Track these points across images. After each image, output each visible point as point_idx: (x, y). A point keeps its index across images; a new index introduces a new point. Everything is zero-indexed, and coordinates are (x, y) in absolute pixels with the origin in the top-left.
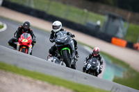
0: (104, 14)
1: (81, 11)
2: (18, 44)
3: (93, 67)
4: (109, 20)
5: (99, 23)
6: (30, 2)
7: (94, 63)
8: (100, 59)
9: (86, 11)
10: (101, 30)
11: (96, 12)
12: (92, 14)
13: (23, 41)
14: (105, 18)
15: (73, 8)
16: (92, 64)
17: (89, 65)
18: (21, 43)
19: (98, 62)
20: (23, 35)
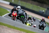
0: (45, 8)
1: (37, 7)
2: (12, 15)
3: (42, 25)
4: (47, 10)
5: (44, 11)
6: (19, 3)
7: (43, 23)
8: (45, 22)
9: (39, 7)
10: (44, 13)
11: (43, 7)
12: (41, 8)
13: (14, 14)
14: (46, 9)
15: (35, 6)
16: (42, 24)
17: (41, 24)
18: (13, 15)
19: (44, 23)
20: (14, 12)
